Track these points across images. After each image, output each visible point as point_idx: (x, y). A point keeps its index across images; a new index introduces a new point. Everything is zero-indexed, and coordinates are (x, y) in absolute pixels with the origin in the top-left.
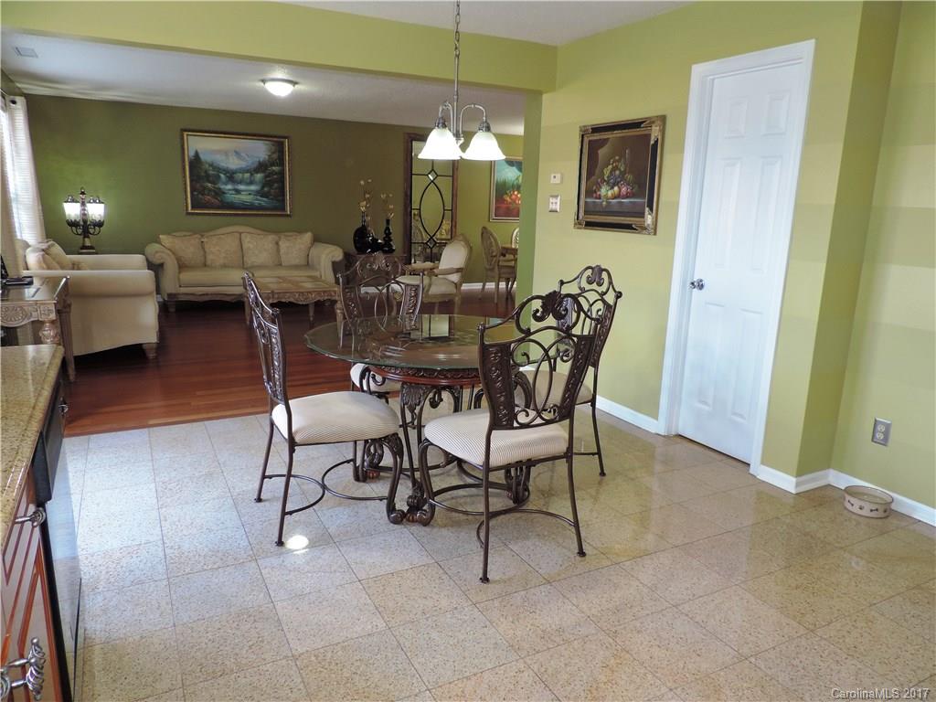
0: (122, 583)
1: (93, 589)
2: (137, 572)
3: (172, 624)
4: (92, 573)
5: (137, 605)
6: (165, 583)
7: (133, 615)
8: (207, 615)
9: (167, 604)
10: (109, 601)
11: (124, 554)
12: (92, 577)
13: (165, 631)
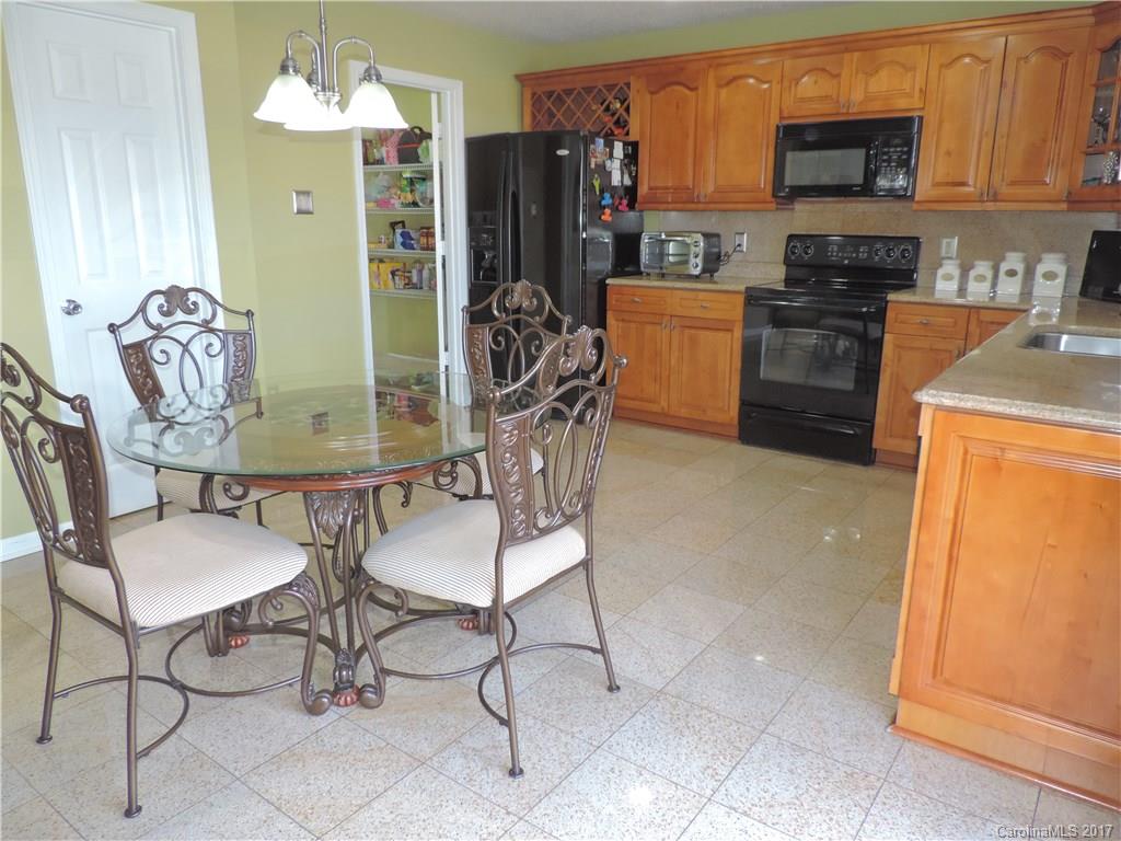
0: (815, 761)
1: (852, 775)
2: (786, 765)
3: (806, 682)
4: (838, 803)
5: (820, 722)
6: (771, 729)
7: (832, 713)
8: (770, 670)
9: (791, 703)
10: (844, 745)
11: (777, 808)
12: (842, 797)
13: (817, 680)
